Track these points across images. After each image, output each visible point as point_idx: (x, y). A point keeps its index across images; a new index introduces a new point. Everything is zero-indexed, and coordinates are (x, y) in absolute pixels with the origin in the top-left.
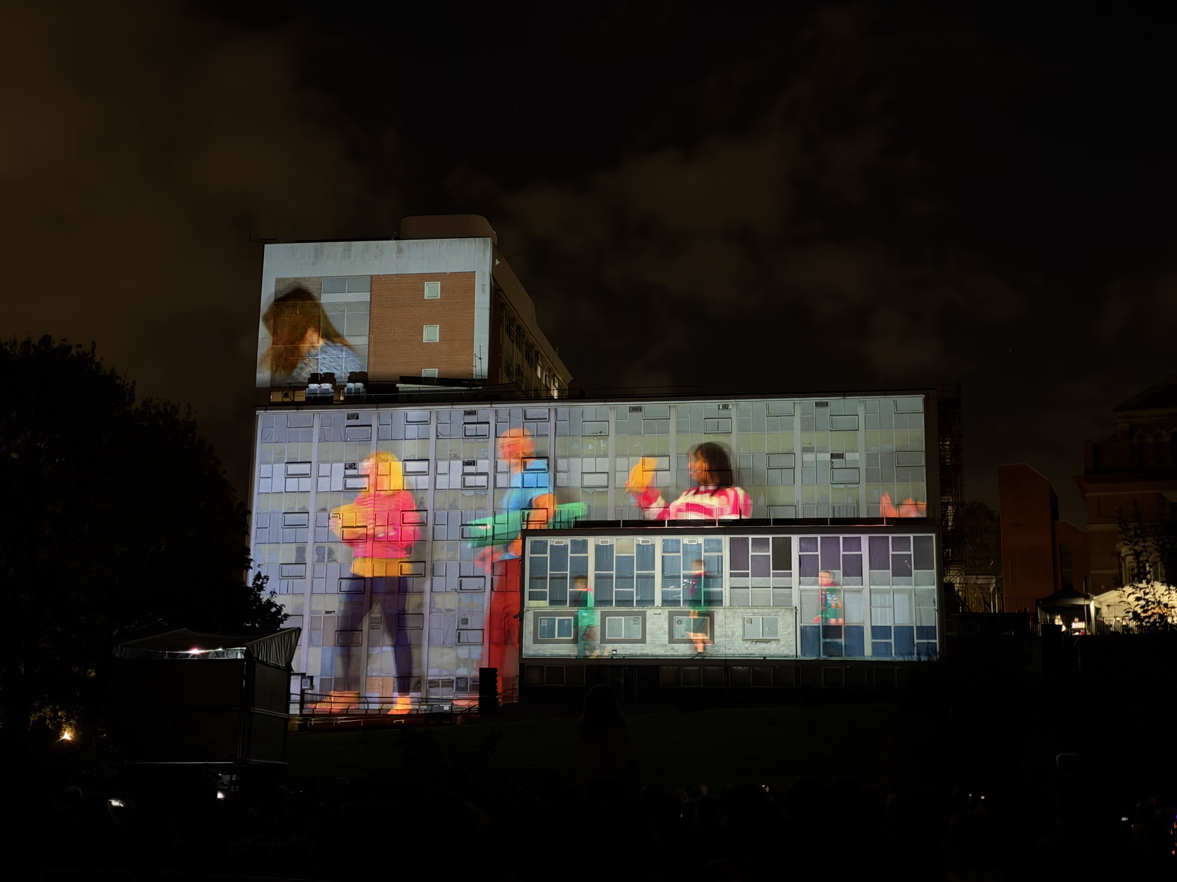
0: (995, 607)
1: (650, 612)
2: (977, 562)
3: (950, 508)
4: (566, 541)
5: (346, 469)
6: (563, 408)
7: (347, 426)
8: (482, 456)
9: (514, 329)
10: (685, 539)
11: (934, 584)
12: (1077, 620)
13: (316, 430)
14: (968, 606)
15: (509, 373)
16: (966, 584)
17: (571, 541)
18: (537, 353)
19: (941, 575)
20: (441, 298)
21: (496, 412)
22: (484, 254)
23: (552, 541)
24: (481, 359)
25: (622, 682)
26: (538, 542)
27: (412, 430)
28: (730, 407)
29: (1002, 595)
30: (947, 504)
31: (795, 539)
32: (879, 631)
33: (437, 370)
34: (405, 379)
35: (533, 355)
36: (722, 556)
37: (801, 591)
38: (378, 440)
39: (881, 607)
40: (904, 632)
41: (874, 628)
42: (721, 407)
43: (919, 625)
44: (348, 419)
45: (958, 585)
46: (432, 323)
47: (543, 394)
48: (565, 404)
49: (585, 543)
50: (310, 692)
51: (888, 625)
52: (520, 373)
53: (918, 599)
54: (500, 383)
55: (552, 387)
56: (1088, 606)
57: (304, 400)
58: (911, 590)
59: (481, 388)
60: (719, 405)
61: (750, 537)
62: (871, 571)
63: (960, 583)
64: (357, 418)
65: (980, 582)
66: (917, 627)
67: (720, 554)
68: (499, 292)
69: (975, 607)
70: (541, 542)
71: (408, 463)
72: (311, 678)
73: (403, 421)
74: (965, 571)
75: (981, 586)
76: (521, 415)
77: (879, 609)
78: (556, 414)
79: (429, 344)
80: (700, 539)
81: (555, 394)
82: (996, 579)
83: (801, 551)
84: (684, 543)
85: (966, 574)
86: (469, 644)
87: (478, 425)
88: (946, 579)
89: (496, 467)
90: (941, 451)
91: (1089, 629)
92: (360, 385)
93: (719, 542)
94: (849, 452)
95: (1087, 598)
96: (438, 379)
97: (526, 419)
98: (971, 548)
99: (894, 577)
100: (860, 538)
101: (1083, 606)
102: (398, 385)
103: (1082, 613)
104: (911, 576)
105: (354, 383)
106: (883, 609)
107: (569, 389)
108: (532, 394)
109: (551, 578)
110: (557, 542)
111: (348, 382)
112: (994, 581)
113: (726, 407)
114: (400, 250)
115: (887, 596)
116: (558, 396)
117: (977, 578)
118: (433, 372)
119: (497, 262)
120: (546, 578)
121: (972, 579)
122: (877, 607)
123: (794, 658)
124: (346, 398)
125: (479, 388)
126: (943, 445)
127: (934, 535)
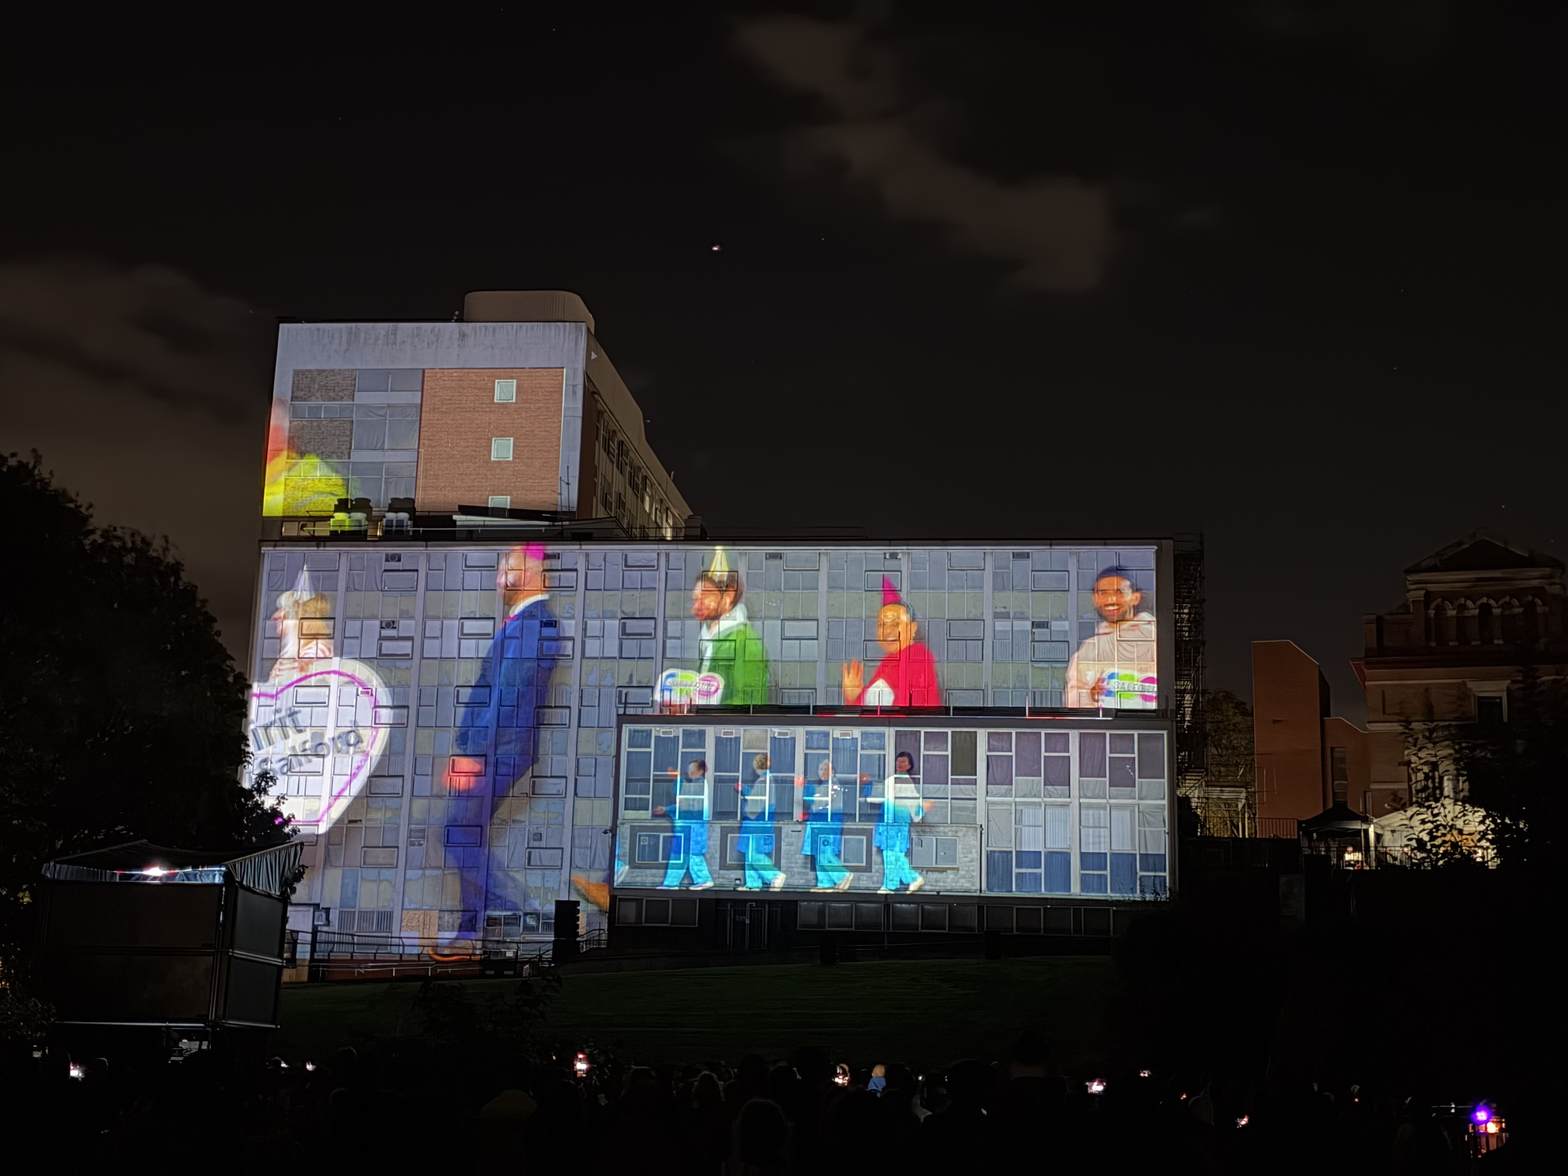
0: (1245, 831)
1: (787, 828)
2: (1223, 769)
3: (1187, 697)
4: (677, 731)
5: (382, 628)
6: (678, 552)
7: (385, 571)
8: (567, 615)
9: (614, 446)
10: (836, 732)
11: (1164, 799)
12: (1350, 849)
13: (342, 575)
14: (1209, 829)
15: (606, 504)
16: (1207, 799)
17: (684, 731)
18: (645, 478)
19: (1174, 786)
20: (516, 403)
21: (587, 555)
22: (576, 344)
23: (658, 730)
24: (568, 484)
25: (747, 921)
26: (638, 731)
27: (473, 578)
28: (900, 556)
29: (1255, 814)
30: (1184, 691)
31: (982, 734)
32: (1090, 860)
33: (509, 497)
34: (465, 510)
35: (639, 481)
36: (884, 755)
37: (988, 803)
38: (427, 590)
39: (1094, 827)
40: (1123, 861)
41: (1084, 857)
42: (888, 556)
43: (1143, 852)
44: (387, 560)
45: (1196, 800)
46: (504, 434)
47: (652, 533)
48: (680, 547)
49: (702, 734)
50: (325, 929)
51: (1103, 851)
52: (621, 504)
53: (1144, 818)
54: (594, 517)
55: (665, 525)
56: (1366, 832)
57: (328, 534)
58: (1133, 805)
59: (567, 523)
60: (885, 554)
61: (923, 730)
62: (1082, 779)
63: (1198, 798)
64: (399, 560)
65: (1225, 796)
66: (1141, 854)
67: (882, 752)
68: (596, 396)
69: (1217, 829)
70: (642, 731)
71: (466, 623)
72: (327, 910)
73: (460, 563)
74: (1206, 782)
75: (1228, 803)
76: (620, 561)
77: (1091, 830)
78: (668, 561)
79: (499, 462)
80: (856, 732)
81: (669, 534)
82: (1247, 792)
83: (989, 750)
84: (835, 736)
85: (1207, 786)
86: (543, 868)
87: (562, 573)
88: (1180, 793)
89: (585, 630)
90: (1176, 622)
91: (1366, 862)
92: (404, 516)
93: (882, 736)
94: (1056, 619)
95: (1366, 820)
96: (511, 510)
97: (626, 566)
98: (1215, 751)
99: (1112, 788)
100: (1068, 734)
101: (1358, 831)
102: (455, 517)
103: (1357, 841)
104: (1134, 786)
105: (396, 512)
106: (1097, 830)
107: (686, 528)
108: (637, 532)
109: (655, 781)
110: (664, 733)
111: (388, 511)
112: (1243, 795)
113: (894, 556)
114: (463, 336)
115: (1102, 812)
116: (673, 537)
117: (1222, 791)
118: (503, 501)
119: (594, 356)
120: (649, 780)
121: (1215, 793)
122: (1089, 827)
123: (978, 894)
124: (385, 533)
125: (564, 523)
126: (1180, 614)
127: (1165, 733)
